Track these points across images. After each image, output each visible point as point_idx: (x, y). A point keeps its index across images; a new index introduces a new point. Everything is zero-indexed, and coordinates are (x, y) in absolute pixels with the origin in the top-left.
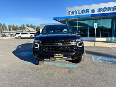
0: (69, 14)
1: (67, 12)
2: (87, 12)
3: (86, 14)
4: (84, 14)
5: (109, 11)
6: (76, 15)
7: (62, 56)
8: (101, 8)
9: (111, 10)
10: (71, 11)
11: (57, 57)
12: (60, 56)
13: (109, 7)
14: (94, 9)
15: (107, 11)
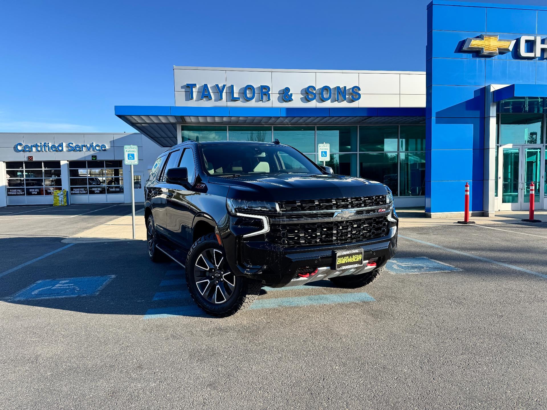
0: (189, 96)
1: (178, 87)
2: (265, 98)
3: (261, 104)
4: (253, 104)
5: (337, 100)
6: (219, 104)
7: (360, 257)
8: (314, 88)
9: (345, 99)
11: (344, 261)
12: (353, 259)
13: (338, 88)
14: (287, 89)
15: (332, 102)
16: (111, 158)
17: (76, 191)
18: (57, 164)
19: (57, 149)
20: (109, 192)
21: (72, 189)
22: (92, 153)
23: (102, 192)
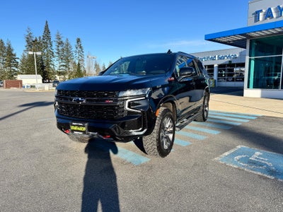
0: (257, 19)
1: (250, 15)
6: (279, 19)
7: (84, 129)
10: (261, 11)
11: (75, 128)
12: (81, 129)
16: (239, 62)
17: (221, 80)
18: (212, 66)
19: (213, 59)
20: (237, 81)
21: (218, 79)
22: (229, 59)
23: (233, 80)
